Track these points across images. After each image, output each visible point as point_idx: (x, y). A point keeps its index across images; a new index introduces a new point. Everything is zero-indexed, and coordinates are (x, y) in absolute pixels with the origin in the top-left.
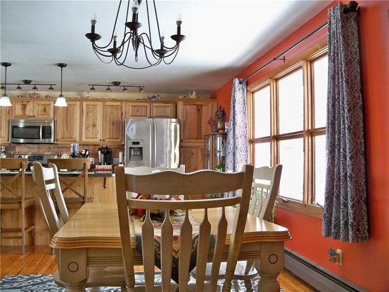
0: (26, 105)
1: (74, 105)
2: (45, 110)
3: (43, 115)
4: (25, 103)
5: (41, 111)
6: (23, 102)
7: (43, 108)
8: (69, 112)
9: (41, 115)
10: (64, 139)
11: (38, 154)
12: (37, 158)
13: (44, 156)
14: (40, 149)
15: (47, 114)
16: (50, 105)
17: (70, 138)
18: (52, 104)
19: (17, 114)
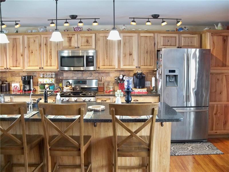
0: (72, 37)
2: (87, 41)
3: (86, 46)
4: (70, 36)
5: (84, 43)
6: (68, 35)
7: (86, 40)
9: (84, 46)
10: (104, 67)
11: (82, 79)
12: (81, 83)
13: (87, 80)
14: (84, 74)
15: (90, 45)
16: (91, 37)
17: (110, 66)
18: (93, 36)
19: (65, 46)
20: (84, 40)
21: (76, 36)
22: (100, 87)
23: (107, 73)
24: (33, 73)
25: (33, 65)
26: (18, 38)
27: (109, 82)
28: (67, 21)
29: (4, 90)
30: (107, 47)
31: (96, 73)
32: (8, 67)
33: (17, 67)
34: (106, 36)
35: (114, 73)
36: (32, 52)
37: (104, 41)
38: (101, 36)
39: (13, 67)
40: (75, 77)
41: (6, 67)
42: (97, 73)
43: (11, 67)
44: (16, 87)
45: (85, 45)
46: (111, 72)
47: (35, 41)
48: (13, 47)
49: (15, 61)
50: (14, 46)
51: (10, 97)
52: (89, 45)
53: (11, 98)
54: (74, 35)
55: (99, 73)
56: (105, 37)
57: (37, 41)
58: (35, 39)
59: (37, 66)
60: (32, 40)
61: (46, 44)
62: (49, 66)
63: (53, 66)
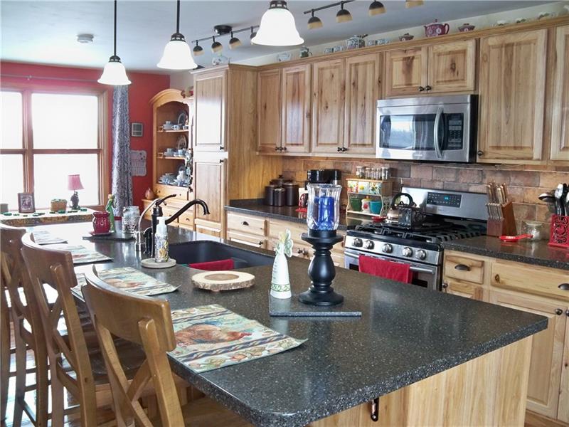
0: (413, 58)
1: (529, 43)
2: (453, 68)
3: (450, 81)
4: (410, 55)
5: (445, 72)
6: (405, 51)
7: (448, 64)
8: (514, 67)
9: (445, 81)
10: (498, 151)
11: (455, 188)
12: (446, 201)
13: (463, 195)
14: (461, 173)
15: (460, 77)
16: (464, 52)
17: (515, 148)
18: (468, 49)
19: (396, 86)
20: (444, 63)
21: (423, 53)
22: (492, 220)
23: (529, 175)
24: (346, 164)
25: (326, 142)
26: (301, 73)
27: (534, 208)
28: (344, 8)
29: (277, 203)
30: (510, 81)
31: (495, 172)
32: (283, 147)
33: (297, 145)
34: (507, 42)
35: (550, 176)
36: (327, 107)
37: (501, 61)
38: (494, 47)
40: (440, 181)
41: (279, 146)
42: (499, 174)
43: (287, 145)
45: (447, 79)
46: (544, 173)
47: (333, 76)
48: (294, 95)
50: (295, 91)
51: (264, 220)
52: (456, 78)
53: (266, 223)
54: (420, 49)
55: (506, 174)
56: (503, 49)
57: (336, 77)
58: (333, 72)
59: (335, 144)
60: (327, 74)
61: (354, 84)
62: (359, 145)
63: (369, 145)
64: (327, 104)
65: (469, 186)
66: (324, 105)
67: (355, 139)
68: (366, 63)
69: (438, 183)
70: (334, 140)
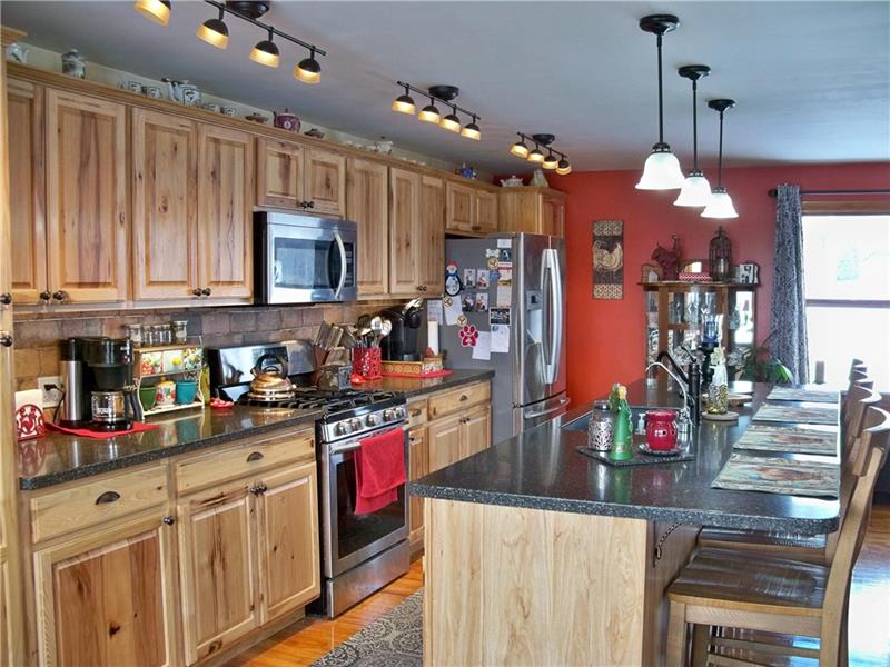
0: (290, 158)
2: (328, 184)
3: (326, 200)
4: (285, 151)
5: (321, 187)
6: (281, 144)
9: (321, 199)
10: (363, 287)
15: (334, 197)
16: (336, 168)
17: (373, 283)
18: (340, 166)
19: (271, 192)
20: (320, 175)
21: (299, 155)
25: (166, 279)
26: (105, 118)
33: (96, 285)
34: (366, 169)
36: (165, 208)
37: (362, 189)
38: (358, 171)
39: (81, 285)
43: (67, 284)
44: (28, 411)
45: (323, 197)
47: (176, 149)
48: (84, 165)
49: (92, 254)
50: (88, 157)
52: (331, 197)
56: (364, 176)
57: (182, 153)
58: (176, 141)
59: (183, 283)
60: (164, 141)
61: (213, 173)
62: (224, 283)
63: (239, 282)
64: (165, 201)
65: (269, 334)
66: (159, 204)
67: (218, 273)
68: (230, 143)
69: (236, 337)
70: (179, 275)
